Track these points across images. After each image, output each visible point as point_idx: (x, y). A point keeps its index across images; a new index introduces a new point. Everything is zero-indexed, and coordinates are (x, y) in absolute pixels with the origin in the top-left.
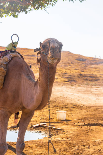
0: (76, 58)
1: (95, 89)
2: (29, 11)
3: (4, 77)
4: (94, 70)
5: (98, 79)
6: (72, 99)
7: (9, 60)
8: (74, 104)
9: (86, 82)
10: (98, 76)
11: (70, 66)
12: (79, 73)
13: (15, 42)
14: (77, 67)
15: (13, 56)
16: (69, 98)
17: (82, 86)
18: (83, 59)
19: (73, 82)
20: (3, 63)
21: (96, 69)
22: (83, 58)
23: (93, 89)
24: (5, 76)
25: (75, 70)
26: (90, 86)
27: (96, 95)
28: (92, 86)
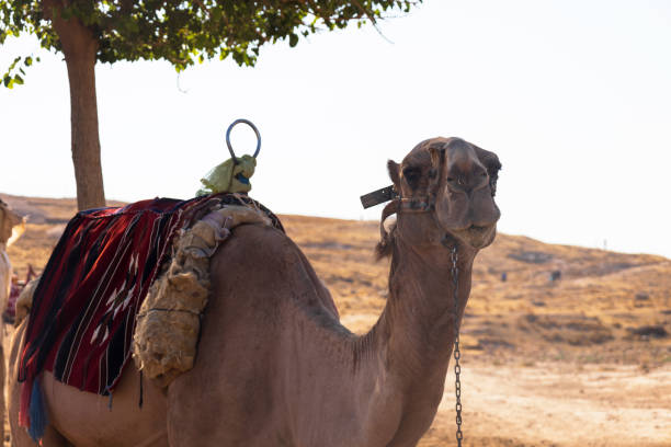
0: (508, 252)
1: (595, 375)
2: (306, 34)
3: (199, 315)
4: (589, 297)
5: (607, 333)
6: (500, 419)
7: (218, 237)
8: (511, 441)
9: (558, 349)
10: (607, 321)
11: (486, 282)
12: (526, 313)
13: (246, 157)
14: (515, 287)
15: (236, 222)
16: (489, 416)
17: (539, 364)
18: (537, 254)
19: (500, 348)
20: (190, 254)
21: (597, 295)
22: (541, 249)
23: (590, 377)
24: (204, 311)
25: (508, 297)
26: (573, 365)
27: (606, 403)
28: (586, 362)
